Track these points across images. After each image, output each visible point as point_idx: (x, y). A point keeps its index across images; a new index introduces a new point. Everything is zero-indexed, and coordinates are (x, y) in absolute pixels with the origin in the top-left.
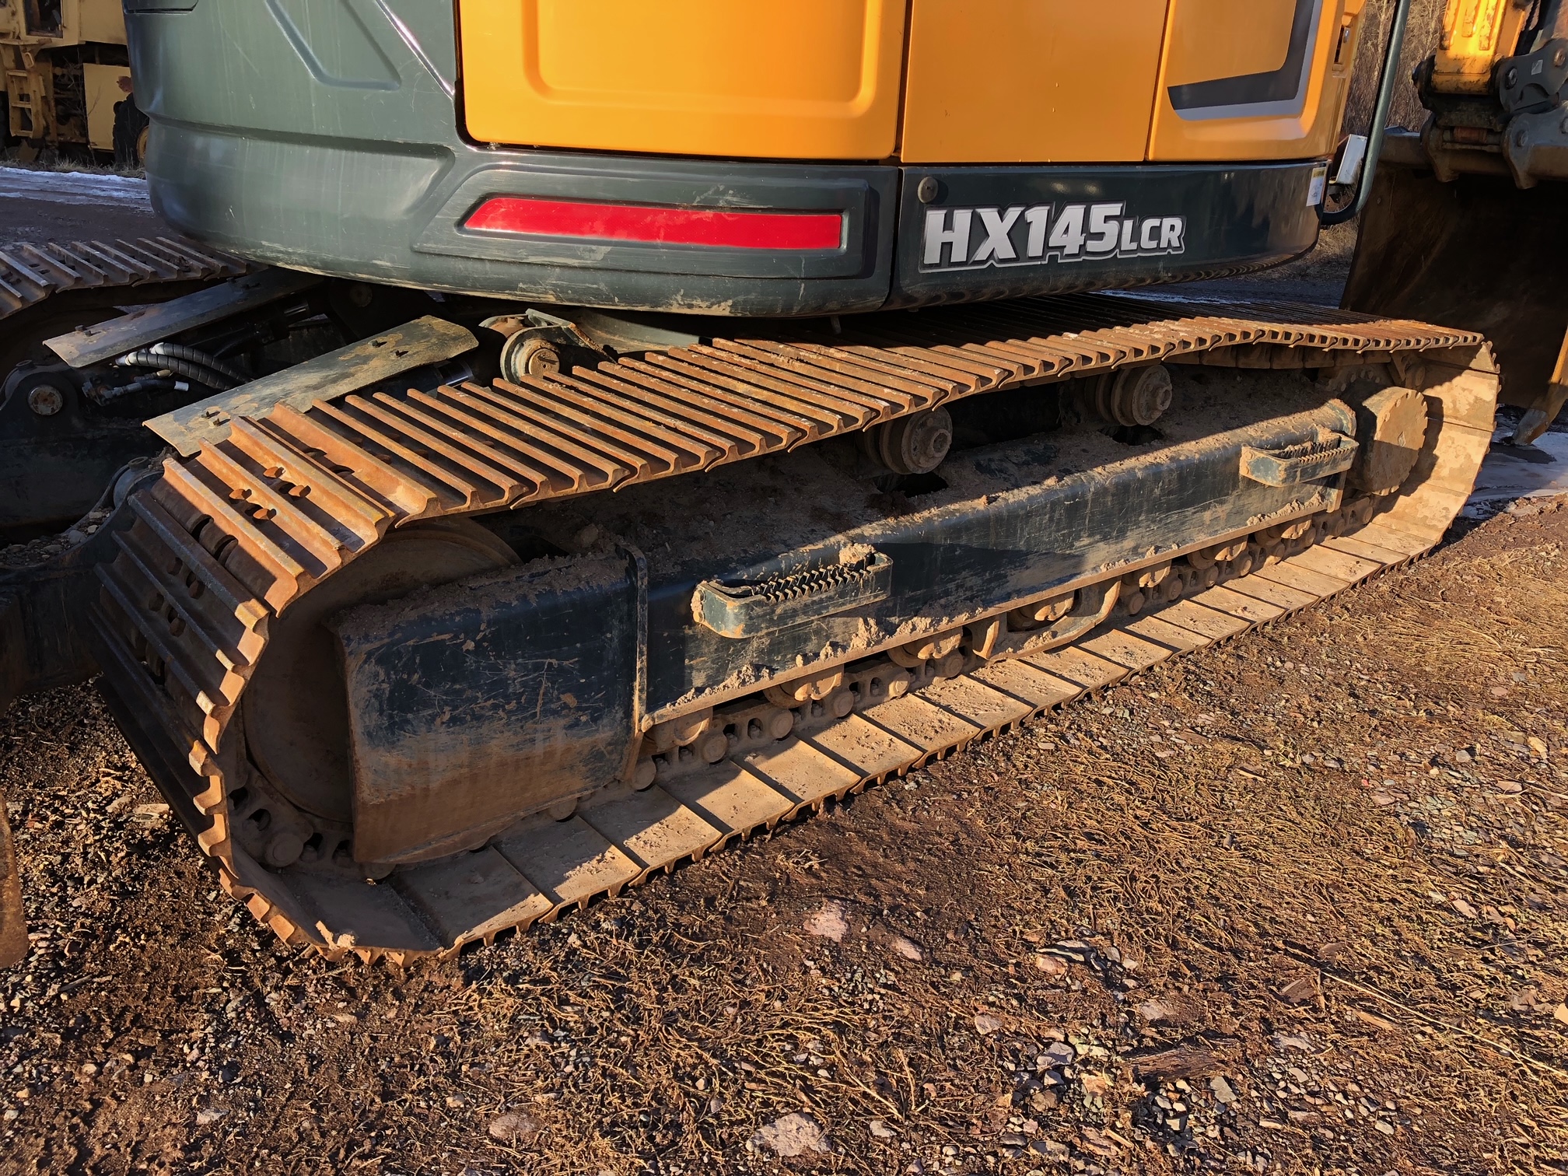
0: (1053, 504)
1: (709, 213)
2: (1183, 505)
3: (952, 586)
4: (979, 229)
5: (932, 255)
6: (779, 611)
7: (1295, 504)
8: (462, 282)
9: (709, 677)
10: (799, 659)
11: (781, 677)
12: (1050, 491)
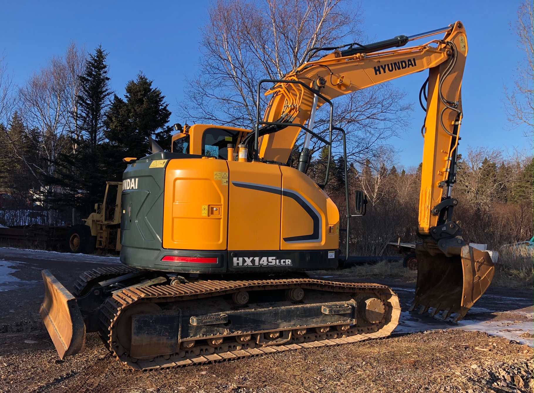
0: (270, 312)
1: (196, 258)
2: (306, 317)
3: (247, 325)
4: (244, 261)
5: (235, 264)
6: (204, 321)
7: (342, 321)
8: (161, 269)
9: (193, 335)
10: (212, 334)
11: (208, 337)
12: (270, 310)
